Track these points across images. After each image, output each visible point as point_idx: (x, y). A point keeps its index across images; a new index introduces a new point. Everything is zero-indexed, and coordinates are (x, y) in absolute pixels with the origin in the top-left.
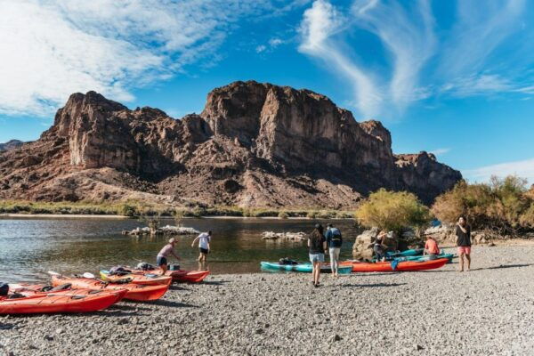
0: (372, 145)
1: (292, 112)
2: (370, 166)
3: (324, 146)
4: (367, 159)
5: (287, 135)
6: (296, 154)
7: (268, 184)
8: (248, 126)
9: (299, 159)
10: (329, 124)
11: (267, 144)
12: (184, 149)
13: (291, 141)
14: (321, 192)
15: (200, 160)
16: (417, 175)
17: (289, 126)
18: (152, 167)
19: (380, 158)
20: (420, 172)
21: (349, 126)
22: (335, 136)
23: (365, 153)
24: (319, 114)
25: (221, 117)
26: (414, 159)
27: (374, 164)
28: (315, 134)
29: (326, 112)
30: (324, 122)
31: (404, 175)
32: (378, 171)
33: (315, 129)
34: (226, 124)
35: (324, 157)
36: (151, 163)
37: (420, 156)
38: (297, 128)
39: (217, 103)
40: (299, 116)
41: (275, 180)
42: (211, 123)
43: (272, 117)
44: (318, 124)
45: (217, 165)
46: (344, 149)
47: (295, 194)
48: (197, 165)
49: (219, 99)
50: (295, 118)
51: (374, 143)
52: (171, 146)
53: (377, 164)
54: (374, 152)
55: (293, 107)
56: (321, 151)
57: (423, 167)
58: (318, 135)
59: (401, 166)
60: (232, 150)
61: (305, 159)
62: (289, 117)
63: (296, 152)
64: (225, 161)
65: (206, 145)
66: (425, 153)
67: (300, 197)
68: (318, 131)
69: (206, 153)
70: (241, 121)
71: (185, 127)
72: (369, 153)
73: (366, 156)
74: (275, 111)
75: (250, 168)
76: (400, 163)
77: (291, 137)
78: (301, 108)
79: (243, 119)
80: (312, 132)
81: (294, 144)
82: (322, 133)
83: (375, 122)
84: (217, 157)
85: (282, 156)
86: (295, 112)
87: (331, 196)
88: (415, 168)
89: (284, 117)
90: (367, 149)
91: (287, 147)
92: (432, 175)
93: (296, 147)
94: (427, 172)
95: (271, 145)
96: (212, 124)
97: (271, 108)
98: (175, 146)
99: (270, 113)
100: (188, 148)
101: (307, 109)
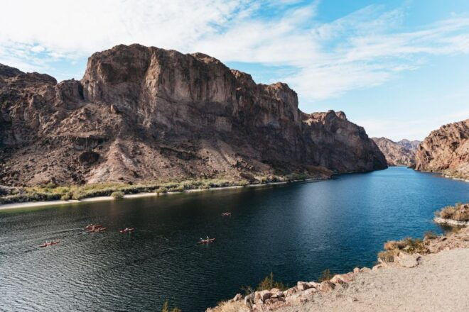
0: (272, 106)
1: (176, 77)
2: (270, 128)
3: (213, 111)
4: (267, 120)
5: (171, 101)
6: (181, 120)
7: (135, 154)
8: (130, 91)
9: (184, 125)
10: (219, 88)
11: (149, 111)
12: (52, 118)
13: (175, 107)
14: (200, 158)
15: (65, 129)
16: (325, 132)
17: (172, 91)
18: (14, 138)
19: (280, 119)
20: (328, 129)
21: (248, 89)
22: (229, 100)
23: (266, 115)
24: (208, 79)
25: (100, 82)
26: (323, 117)
27: (274, 125)
28: (204, 98)
29: (216, 77)
30: (214, 86)
31: (313, 133)
32: (278, 132)
33: (204, 93)
34: (106, 89)
35: (212, 121)
36: (13, 134)
37: (328, 114)
38: (182, 92)
39: (96, 67)
40: (183, 81)
41: (146, 149)
42: (89, 88)
43: (154, 82)
44: (208, 89)
45: (82, 135)
46: (241, 113)
47: (162, 164)
48: (61, 135)
49: (99, 64)
50: (179, 83)
51: (275, 105)
52: (37, 114)
53: (277, 125)
54: (275, 113)
55: (177, 71)
56: (209, 116)
57: (331, 124)
58: (207, 99)
59: (310, 124)
60: (105, 118)
61: (191, 124)
62: (173, 83)
63: (181, 117)
64: (94, 129)
65: (77, 113)
66: (332, 112)
67: (167, 167)
68: (208, 94)
69: (75, 122)
70: (123, 87)
71: (57, 94)
72: (270, 115)
73: (266, 117)
74: (157, 76)
75: (121, 137)
76: (309, 122)
77: (175, 102)
78: (185, 73)
79: (125, 85)
80: (200, 97)
81: (179, 109)
82: (212, 97)
83: (282, 84)
84: (86, 126)
85: (164, 122)
86: (179, 77)
87: (209, 163)
88: (323, 126)
89: (167, 82)
90: (267, 112)
91: (170, 113)
92: (339, 131)
93: (181, 112)
94: (334, 130)
95: (152, 111)
96: (91, 90)
97: (153, 73)
98: (42, 115)
99: (152, 77)
100: (56, 117)
101: (193, 74)
